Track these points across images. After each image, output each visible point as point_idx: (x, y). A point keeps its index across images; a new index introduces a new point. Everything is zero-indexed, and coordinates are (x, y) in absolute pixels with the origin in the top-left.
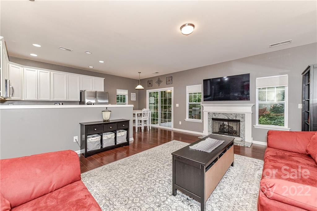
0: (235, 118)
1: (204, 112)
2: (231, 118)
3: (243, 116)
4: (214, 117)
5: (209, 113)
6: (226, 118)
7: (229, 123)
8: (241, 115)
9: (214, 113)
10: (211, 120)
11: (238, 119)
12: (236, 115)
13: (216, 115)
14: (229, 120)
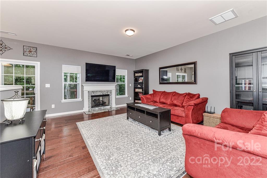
0: (107, 94)
1: (84, 91)
2: (104, 94)
3: (111, 91)
4: (93, 94)
5: (88, 92)
6: (102, 94)
7: (103, 97)
8: (110, 91)
9: (93, 91)
10: (91, 97)
11: (108, 94)
12: (108, 91)
13: (95, 93)
14: (103, 96)
